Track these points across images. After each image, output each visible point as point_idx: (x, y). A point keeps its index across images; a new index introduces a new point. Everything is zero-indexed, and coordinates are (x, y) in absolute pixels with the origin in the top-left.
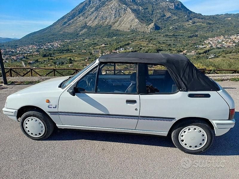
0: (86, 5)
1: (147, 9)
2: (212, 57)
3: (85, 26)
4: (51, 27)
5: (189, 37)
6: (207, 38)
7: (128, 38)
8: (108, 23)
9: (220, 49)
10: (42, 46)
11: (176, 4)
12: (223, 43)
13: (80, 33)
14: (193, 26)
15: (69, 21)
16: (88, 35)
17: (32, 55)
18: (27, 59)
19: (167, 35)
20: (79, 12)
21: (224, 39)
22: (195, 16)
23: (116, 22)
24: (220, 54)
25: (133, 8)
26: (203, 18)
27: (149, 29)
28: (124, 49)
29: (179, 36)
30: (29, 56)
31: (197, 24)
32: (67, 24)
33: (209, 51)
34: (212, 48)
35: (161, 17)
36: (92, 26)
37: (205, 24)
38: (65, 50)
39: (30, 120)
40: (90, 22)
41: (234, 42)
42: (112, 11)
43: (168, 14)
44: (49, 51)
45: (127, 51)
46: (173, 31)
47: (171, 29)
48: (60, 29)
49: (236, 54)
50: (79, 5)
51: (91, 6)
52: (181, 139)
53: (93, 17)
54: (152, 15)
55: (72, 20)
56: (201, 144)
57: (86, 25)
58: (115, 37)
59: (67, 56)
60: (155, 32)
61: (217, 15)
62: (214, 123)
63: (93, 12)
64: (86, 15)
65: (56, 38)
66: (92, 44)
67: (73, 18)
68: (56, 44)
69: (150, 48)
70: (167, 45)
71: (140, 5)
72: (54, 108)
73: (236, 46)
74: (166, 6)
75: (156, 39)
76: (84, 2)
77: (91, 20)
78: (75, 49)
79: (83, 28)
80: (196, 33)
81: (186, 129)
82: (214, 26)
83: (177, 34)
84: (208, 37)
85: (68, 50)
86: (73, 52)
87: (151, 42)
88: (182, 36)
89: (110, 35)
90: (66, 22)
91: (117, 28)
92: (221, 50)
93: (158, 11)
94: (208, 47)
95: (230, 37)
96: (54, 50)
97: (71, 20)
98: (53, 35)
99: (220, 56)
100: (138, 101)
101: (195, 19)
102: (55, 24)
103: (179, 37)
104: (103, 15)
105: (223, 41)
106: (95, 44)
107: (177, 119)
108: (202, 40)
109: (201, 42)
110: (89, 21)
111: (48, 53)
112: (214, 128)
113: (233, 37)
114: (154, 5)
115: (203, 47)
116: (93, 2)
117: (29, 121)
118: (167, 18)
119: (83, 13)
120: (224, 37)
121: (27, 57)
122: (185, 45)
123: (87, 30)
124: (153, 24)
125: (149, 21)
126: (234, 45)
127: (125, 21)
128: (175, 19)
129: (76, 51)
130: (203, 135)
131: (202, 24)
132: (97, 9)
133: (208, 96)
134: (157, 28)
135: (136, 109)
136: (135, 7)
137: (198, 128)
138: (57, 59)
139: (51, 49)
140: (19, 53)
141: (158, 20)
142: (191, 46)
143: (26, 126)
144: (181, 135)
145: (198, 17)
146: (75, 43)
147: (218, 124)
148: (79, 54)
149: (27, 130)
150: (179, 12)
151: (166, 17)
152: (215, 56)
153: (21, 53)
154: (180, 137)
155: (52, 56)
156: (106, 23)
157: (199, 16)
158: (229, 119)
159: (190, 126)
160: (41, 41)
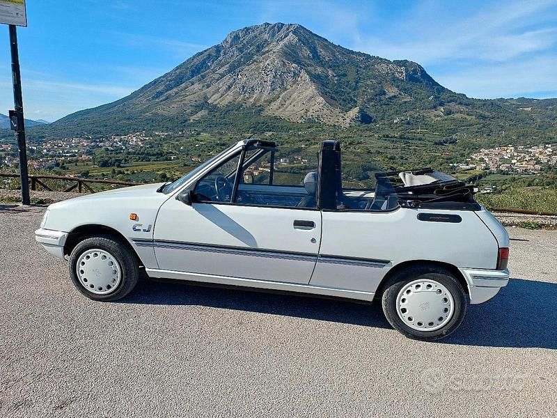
0: (209, 58)
1: (345, 75)
2: (488, 191)
3: (204, 104)
4: (125, 101)
5: (436, 144)
6: (477, 149)
7: (299, 136)
8: (257, 100)
9: (507, 174)
10: (100, 142)
11: (411, 69)
12: (513, 161)
13: (192, 118)
14: (446, 120)
15: (167, 91)
16: (208, 125)
17: (77, 161)
18: (64, 168)
19: (388, 136)
20: (193, 72)
21: (516, 154)
22: (452, 98)
23: (274, 100)
24: (507, 186)
25: (313, 73)
26: (468, 105)
27: (348, 120)
28: (288, 161)
29: (413, 139)
30: (70, 162)
31: (456, 116)
32: (164, 98)
33: (480, 177)
34: (487, 172)
35: (376, 96)
36: (219, 106)
37: (474, 117)
38: (154, 155)
39: (91, 255)
40: (216, 96)
41: (538, 162)
42: (267, 75)
43: (392, 91)
44: (117, 154)
45: (296, 165)
46: (400, 128)
47: (397, 123)
48: (147, 107)
49: (542, 189)
50: (194, 57)
51: (221, 61)
52: (401, 308)
53: (222, 85)
54: (355, 90)
55: (175, 90)
56: (441, 319)
57: (206, 102)
58: (271, 133)
59: (155, 167)
60: (361, 128)
61: (502, 99)
62: (467, 274)
63: (223, 76)
64: (208, 80)
65: (135, 127)
66: (217, 145)
67: (177, 84)
68: (134, 140)
69: (348, 162)
70: (387, 157)
71: (330, 67)
72: (144, 230)
73: (541, 170)
74: (388, 73)
75: (361, 143)
76: (205, 51)
77: (217, 91)
78: (175, 154)
79: (199, 107)
80: (454, 136)
81: (411, 286)
82: (493, 122)
83: (410, 135)
84: (480, 147)
85: (160, 155)
86: (170, 160)
87: (350, 150)
88: (420, 139)
89: (258, 128)
90: (161, 93)
91: (276, 114)
92: (508, 177)
93: (369, 82)
94: (479, 169)
95: (530, 150)
96: (129, 153)
97: (172, 88)
98: (128, 119)
99: (505, 190)
100: (317, 224)
101: (452, 104)
102: (135, 95)
103: (413, 141)
104: (245, 83)
105: (512, 157)
106: (224, 145)
107: (394, 263)
108: (466, 153)
109: (462, 155)
110: (213, 95)
111: (113, 159)
112: (468, 286)
113: (535, 150)
114: (360, 67)
115: (468, 167)
116: (225, 54)
117: (88, 257)
118: (390, 98)
119: (202, 76)
120: (516, 149)
121: (63, 164)
122: (427, 160)
123: (207, 112)
124: (356, 110)
125: (347, 104)
126: (538, 167)
127: (294, 99)
128: (406, 102)
129: (178, 158)
130: (446, 300)
131: (468, 117)
132: (232, 69)
133: (457, 219)
134: (365, 119)
135: (313, 240)
136: (319, 70)
137: (436, 285)
138: (133, 173)
139: (122, 149)
140: (46, 154)
141: (369, 101)
142: (441, 164)
143: (82, 268)
144: (402, 298)
145: (458, 102)
146: (177, 141)
147: (475, 277)
148: (185, 165)
149: (81, 277)
150: (416, 87)
151: (387, 97)
152: (495, 189)
153: (51, 153)
154: (399, 303)
155: (121, 165)
156: (252, 100)
157: (461, 99)
158: (498, 268)
159: (420, 280)
160: (99, 129)
